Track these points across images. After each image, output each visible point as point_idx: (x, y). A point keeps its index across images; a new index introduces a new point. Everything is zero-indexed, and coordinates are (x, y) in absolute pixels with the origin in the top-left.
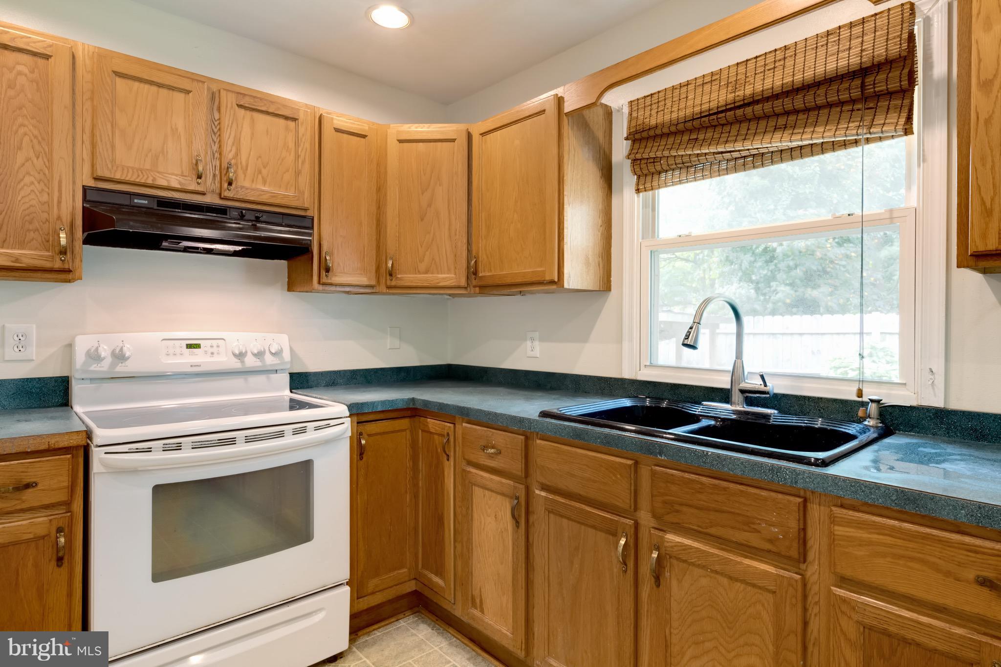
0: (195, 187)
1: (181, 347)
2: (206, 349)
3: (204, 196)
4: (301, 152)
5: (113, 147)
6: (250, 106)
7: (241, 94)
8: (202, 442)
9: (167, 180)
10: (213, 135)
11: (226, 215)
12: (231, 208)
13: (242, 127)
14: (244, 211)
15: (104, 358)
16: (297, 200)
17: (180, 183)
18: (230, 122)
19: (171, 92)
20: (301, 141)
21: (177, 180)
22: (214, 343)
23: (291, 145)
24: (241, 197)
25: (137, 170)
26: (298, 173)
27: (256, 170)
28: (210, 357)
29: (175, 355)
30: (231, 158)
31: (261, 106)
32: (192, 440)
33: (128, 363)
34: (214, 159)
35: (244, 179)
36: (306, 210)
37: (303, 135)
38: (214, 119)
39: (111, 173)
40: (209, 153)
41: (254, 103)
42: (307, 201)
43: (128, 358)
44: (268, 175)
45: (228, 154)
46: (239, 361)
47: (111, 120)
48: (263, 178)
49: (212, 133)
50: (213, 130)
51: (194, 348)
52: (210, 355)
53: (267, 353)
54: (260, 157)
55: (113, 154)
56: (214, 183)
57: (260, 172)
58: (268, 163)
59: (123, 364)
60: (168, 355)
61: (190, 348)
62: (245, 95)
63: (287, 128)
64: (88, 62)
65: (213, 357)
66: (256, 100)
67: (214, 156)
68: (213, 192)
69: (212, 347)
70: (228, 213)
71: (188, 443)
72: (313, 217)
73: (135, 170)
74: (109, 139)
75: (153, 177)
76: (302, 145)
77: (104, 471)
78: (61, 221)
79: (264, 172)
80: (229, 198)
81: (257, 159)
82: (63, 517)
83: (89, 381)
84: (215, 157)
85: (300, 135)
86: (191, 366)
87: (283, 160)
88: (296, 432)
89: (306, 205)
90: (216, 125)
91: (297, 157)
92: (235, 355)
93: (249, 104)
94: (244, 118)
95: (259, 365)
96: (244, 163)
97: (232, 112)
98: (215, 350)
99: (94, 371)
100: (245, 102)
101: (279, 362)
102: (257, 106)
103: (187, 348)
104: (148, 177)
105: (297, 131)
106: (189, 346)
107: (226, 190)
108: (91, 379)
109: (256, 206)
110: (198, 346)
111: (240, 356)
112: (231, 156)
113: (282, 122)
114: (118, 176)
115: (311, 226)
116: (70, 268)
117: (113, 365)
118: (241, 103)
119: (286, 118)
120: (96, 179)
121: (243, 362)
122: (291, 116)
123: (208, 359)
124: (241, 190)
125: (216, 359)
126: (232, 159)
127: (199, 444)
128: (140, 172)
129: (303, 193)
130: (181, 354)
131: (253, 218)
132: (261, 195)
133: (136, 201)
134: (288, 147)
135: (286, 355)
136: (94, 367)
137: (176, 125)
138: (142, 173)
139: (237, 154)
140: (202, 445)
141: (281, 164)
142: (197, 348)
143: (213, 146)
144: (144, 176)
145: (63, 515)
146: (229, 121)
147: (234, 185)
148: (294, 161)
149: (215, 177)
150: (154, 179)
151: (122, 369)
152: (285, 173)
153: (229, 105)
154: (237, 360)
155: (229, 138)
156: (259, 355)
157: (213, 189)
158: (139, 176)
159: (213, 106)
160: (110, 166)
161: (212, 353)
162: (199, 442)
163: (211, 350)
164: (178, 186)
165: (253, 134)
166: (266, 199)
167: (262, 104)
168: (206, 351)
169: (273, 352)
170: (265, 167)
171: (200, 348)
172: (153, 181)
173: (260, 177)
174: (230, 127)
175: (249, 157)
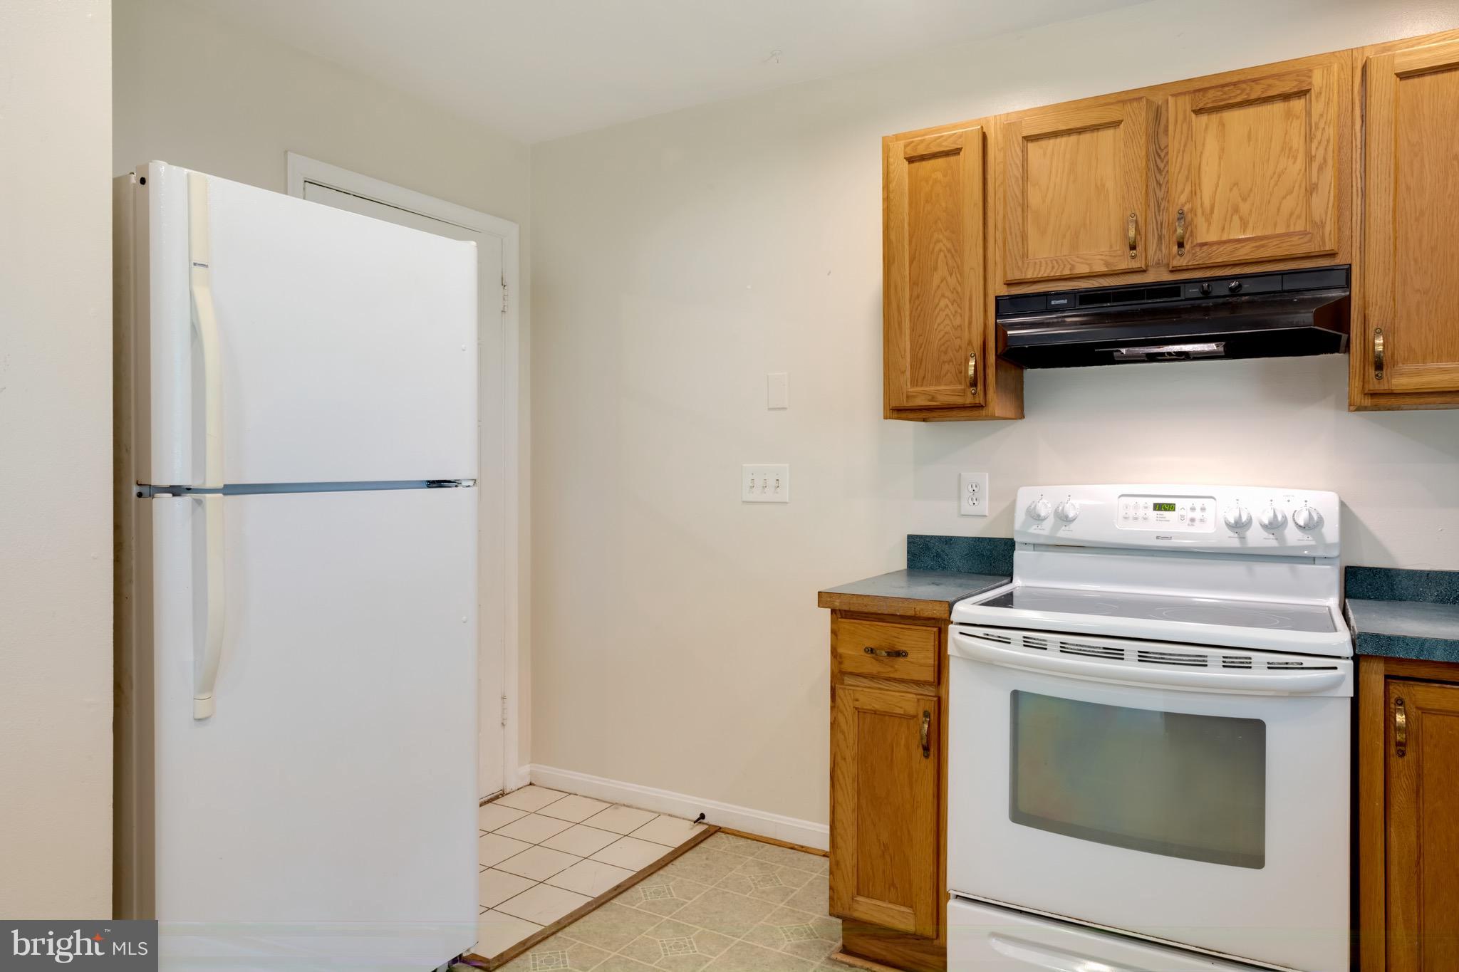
0: (1128, 265)
1: (1146, 508)
2: (1183, 512)
3: (1145, 275)
4: (1317, 148)
5: (1024, 237)
6: (1215, 105)
7: (1199, 91)
8: (1080, 646)
9: (1089, 264)
10: (1158, 175)
11: (1179, 296)
12: (1185, 283)
13: (1204, 144)
14: (1205, 285)
15: (1045, 519)
16: (1310, 241)
17: (1107, 264)
18: (1182, 145)
19: (1095, 134)
20: (1317, 128)
21: (1102, 260)
22: (1198, 503)
23: (1297, 141)
24: (1201, 262)
25: (1051, 261)
26: (1311, 189)
27: (1230, 209)
28: (1189, 525)
29: (1136, 519)
30: (1184, 201)
31: (1235, 96)
32: (1061, 639)
33: (1073, 526)
34: (1159, 211)
35: (1208, 231)
36: (1332, 255)
37: (1321, 115)
38: (1160, 148)
39: (1022, 273)
40: (1152, 204)
41: (1225, 96)
42: (1330, 239)
43: (1073, 520)
44: (1251, 211)
45: (1179, 198)
46: (1236, 535)
47: (1021, 202)
48: (1241, 219)
49: (1156, 171)
50: (1157, 166)
51: (1166, 510)
52: (1188, 522)
53: (1291, 524)
54: (1236, 184)
55: (1023, 248)
56: (1161, 250)
57: (1236, 210)
58: (1251, 190)
59: (1067, 528)
60: (1126, 518)
61: (1160, 509)
62: (1205, 90)
63: (1289, 115)
64: (1000, 137)
65: (1193, 525)
66: (1226, 89)
67: (1159, 207)
68: (1159, 264)
69: (1193, 509)
70: (1182, 293)
71: (1055, 642)
72: (1350, 265)
73: (1049, 262)
74: (1019, 228)
75: (1070, 264)
76: (1319, 134)
77: (958, 655)
78: (972, 345)
79: (1244, 208)
80: (1180, 268)
81: (1231, 190)
82: (929, 700)
83: (1032, 547)
84: (1162, 208)
85: (1315, 118)
86: (1158, 538)
87: (1279, 176)
88: (1228, 664)
89: (1328, 247)
90: (1163, 157)
91: (1310, 158)
92: (1228, 525)
93: (1213, 102)
94: (1207, 128)
95: (1273, 545)
96: (1207, 203)
97: (1185, 127)
98: (1197, 515)
99: (1034, 534)
100: (1208, 99)
101: (1313, 543)
102: (1230, 98)
103: (1155, 509)
104: (1065, 266)
105: (1309, 114)
106: (1158, 507)
107: (1175, 256)
108: (1034, 545)
109: (1232, 270)
110: (1171, 507)
111: (1239, 527)
112: (1183, 198)
113: (1278, 107)
114: (1030, 275)
115: (1343, 283)
116: (981, 402)
117: (1056, 528)
118: (1201, 105)
119: (1286, 97)
120: (1009, 284)
121: (1242, 538)
122: (1296, 90)
123: (1184, 528)
124: (1200, 250)
125: (1197, 529)
126: (1186, 203)
127: (1076, 648)
128: (1054, 262)
129: (1323, 224)
130: (1145, 519)
131: (1227, 292)
132: (1236, 249)
133: (1053, 303)
134: (1290, 149)
135: (1331, 531)
136: (1033, 529)
137: (1102, 180)
138: (1057, 263)
139: (1193, 193)
140: (1080, 650)
141: (1276, 184)
142: (1169, 510)
143: (1158, 192)
144: (1059, 266)
145: (930, 698)
146: (1180, 143)
147: (1187, 246)
148: (1303, 170)
149: (1161, 240)
150: (1073, 267)
151: (1065, 534)
152: (1284, 198)
153: (1180, 117)
154: (1231, 534)
155: (1179, 172)
156: (1274, 526)
157: (1159, 260)
158: (1053, 268)
159: (1158, 127)
160: (1020, 264)
161: (1193, 520)
162: (1077, 645)
163: (1191, 515)
164: (1103, 269)
165: (1222, 150)
166: (1247, 254)
167: (1238, 92)
168: (1182, 516)
169: (1302, 523)
170: (1244, 200)
171: (1174, 510)
172: (1070, 270)
173: (1236, 218)
174: (1181, 153)
175: (1216, 189)
